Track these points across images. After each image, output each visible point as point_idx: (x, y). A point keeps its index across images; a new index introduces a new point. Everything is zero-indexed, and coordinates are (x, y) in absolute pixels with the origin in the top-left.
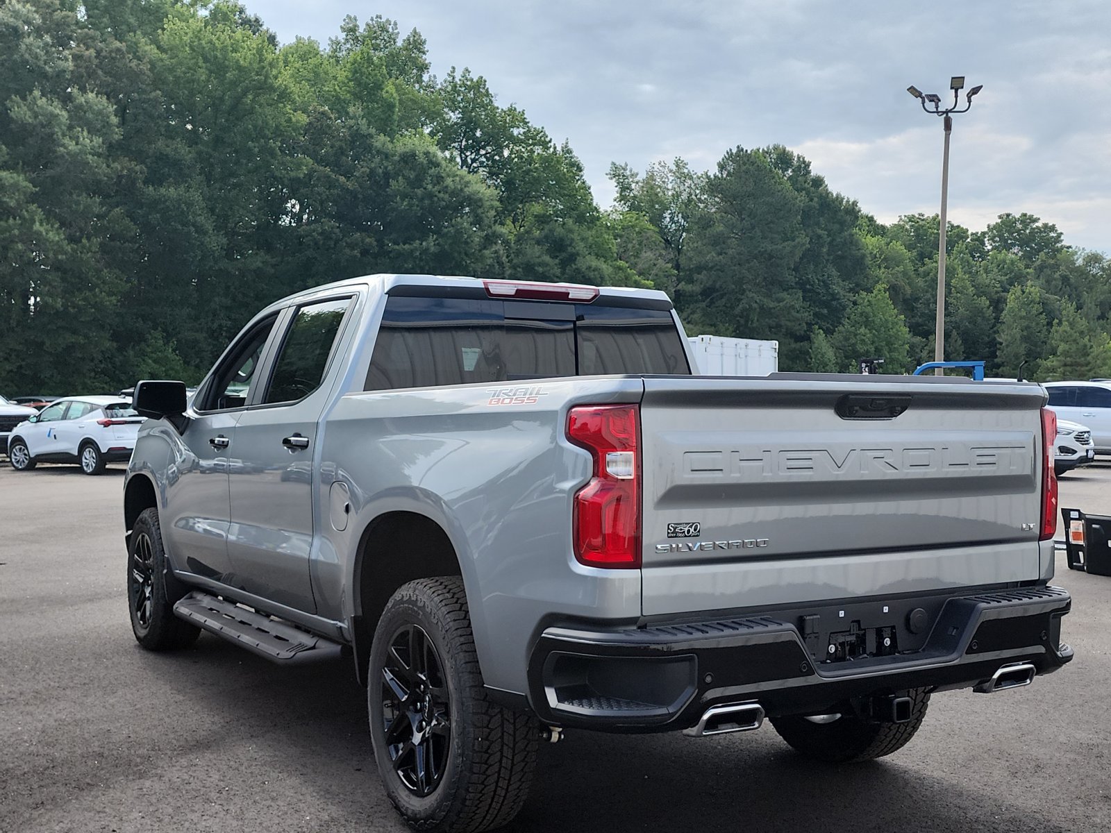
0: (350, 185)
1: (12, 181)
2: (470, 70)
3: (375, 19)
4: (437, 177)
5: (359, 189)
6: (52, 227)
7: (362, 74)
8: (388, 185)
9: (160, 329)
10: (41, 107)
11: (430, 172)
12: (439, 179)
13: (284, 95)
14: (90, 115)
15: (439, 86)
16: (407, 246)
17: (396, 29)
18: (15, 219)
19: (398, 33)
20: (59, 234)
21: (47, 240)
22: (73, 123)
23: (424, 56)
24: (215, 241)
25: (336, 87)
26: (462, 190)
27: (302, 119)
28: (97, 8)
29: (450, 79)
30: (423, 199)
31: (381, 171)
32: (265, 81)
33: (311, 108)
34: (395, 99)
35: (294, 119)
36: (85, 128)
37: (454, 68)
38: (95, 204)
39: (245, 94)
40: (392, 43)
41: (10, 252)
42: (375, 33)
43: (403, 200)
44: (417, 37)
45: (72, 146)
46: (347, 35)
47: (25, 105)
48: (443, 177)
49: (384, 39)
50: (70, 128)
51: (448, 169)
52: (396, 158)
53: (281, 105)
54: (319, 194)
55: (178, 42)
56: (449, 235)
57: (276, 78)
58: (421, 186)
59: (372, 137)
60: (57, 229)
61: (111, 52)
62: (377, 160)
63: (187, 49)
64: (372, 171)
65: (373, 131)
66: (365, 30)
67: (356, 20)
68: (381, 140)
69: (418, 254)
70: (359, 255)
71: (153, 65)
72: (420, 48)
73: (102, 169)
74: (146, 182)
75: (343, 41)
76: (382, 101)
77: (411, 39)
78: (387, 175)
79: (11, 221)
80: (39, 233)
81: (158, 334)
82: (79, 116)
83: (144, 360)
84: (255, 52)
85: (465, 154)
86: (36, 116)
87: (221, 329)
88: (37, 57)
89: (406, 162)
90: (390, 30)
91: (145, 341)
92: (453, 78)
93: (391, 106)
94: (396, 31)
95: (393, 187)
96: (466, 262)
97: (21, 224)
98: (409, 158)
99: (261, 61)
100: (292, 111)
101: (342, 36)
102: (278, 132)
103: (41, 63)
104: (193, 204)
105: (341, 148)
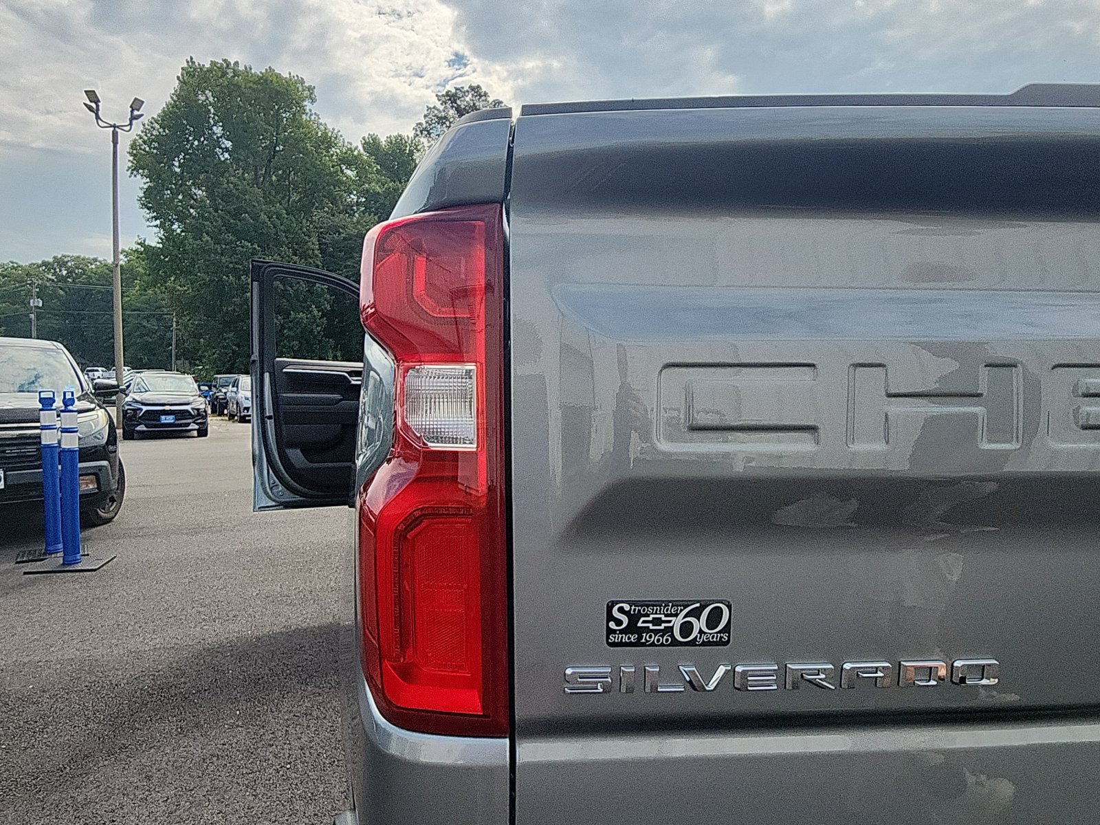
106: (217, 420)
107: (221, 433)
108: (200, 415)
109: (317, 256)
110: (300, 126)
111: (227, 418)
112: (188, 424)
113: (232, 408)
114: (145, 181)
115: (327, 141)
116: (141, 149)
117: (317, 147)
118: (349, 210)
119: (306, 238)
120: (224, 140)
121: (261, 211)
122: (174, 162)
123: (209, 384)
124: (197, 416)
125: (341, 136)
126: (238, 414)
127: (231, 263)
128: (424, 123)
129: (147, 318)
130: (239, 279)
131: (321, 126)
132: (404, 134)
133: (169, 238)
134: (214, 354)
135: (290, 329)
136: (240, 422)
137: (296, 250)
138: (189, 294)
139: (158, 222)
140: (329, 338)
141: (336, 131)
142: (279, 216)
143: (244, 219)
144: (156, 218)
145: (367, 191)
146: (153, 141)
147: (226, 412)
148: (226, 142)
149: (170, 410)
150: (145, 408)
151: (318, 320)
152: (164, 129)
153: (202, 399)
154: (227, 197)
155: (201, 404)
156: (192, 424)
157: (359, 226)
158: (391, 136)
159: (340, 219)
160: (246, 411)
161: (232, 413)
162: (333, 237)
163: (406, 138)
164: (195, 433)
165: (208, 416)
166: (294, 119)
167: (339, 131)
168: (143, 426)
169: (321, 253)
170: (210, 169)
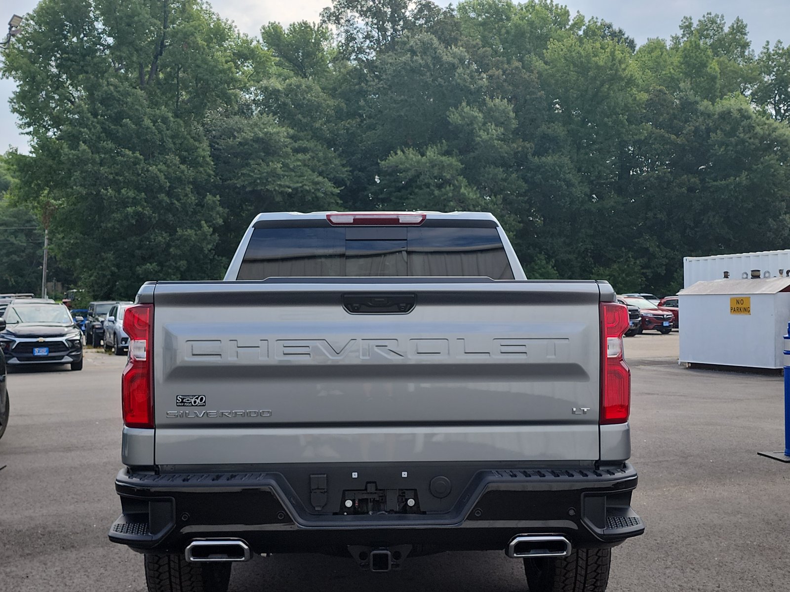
0: (679, 141)
1: (448, 162)
2: (782, 41)
3: (706, 16)
4: (749, 127)
5: (686, 143)
6: (472, 189)
7: (691, 57)
8: (709, 137)
9: (543, 253)
10: (467, 113)
11: (742, 124)
12: (751, 128)
13: (631, 82)
14: (497, 114)
15: (757, 58)
16: (723, 182)
17: (723, 20)
18: (450, 186)
19: (725, 23)
20: (476, 194)
21: (469, 199)
22: (486, 120)
23: (746, 37)
24: (580, 191)
25: (672, 70)
26: (769, 135)
27: (644, 97)
28: (507, 42)
29: (765, 51)
30: (736, 145)
31: (704, 128)
32: (616, 73)
33: (651, 88)
34: (716, 72)
35: (638, 98)
36: (493, 123)
37: (768, 42)
38: (500, 172)
39: (602, 85)
40: (720, 31)
41: (447, 207)
42: (706, 25)
43: (720, 147)
44: (740, 23)
45: (485, 136)
46: (684, 31)
47: (457, 113)
48: (753, 127)
49: (713, 29)
50: (484, 124)
51: (757, 120)
52: (716, 116)
53: (629, 89)
54: (655, 149)
55: (557, 56)
56: (759, 170)
57: (624, 70)
58: (735, 135)
59: (698, 103)
60: (475, 191)
61: (512, 70)
62: (701, 119)
63: (563, 60)
64: (697, 129)
65: (698, 98)
66: (697, 25)
67: (691, 19)
68: (705, 105)
69: (732, 187)
70: (686, 191)
71: (540, 74)
72: (742, 31)
73: (505, 149)
74: (533, 155)
75: (681, 36)
76: (707, 76)
77: (735, 26)
78: (708, 130)
79: (448, 188)
80: (464, 194)
81: (542, 257)
82: (490, 116)
83: (533, 274)
84: (609, 54)
85: (778, 106)
86: (463, 118)
87: (587, 251)
88: (465, 80)
89: (724, 119)
90: (719, 22)
91: (534, 261)
92: (768, 50)
93: (713, 79)
94: (723, 22)
95: (713, 139)
96: (774, 191)
97: (453, 190)
98: (726, 115)
99: (613, 60)
100: (637, 92)
101: (680, 33)
102: (626, 108)
103: (467, 84)
104: (564, 166)
105: (674, 114)
106: (92, 352)
107: (95, 366)
108: (75, 346)
109: (208, 164)
110: (189, 18)
111: (103, 350)
112: (62, 357)
113: (109, 337)
114: (18, 84)
115: (219, 34)
116: (14, 48)
117: (209, 41)
118: (244, 110)
119: (197, 144)
120: (105, 36)
121: (145, 114)
122: (51, 62)
123: (84, 311)
124: (71, 348)
125: (236, 27)
126: (116, 346)
127: (112, 174)
128: (332, 8)
129: (15, 233)
130: (119, 192)
131: (213, 16)
132: (310, 22)
133: (44, 146)
134: (90, 276)
135: (177, 247)
136: (117, 354)
137: (185, 158)
138: (63, 208)
139: (31, 129)
140: (222, 257)
141: (229, 22)
142: (165, 120)
143: (126, 125)
144: (29, 125)
145: (266, 88)
146: (28, 39)
147: (102, 343)
148: (108, 39)
149: (44, 342)
150: (18, 340)
151: (209, 237)
152: (40, 25)
153: (77, 331)
154: (107, 100)
155: (75, 334)
156: (66, 357)
157: (256, 129)
158: (294, 24)
159: (235, 121)
160: (124, 342)
161: (108, 344)
162: (227, 142)
163: (312, 25)
164: (69, 366)
165: (83, 347)
166: (183, 11)
167: (233, 22)
168: (16, 358)
169: (213, 161)
170: (89, 69)
